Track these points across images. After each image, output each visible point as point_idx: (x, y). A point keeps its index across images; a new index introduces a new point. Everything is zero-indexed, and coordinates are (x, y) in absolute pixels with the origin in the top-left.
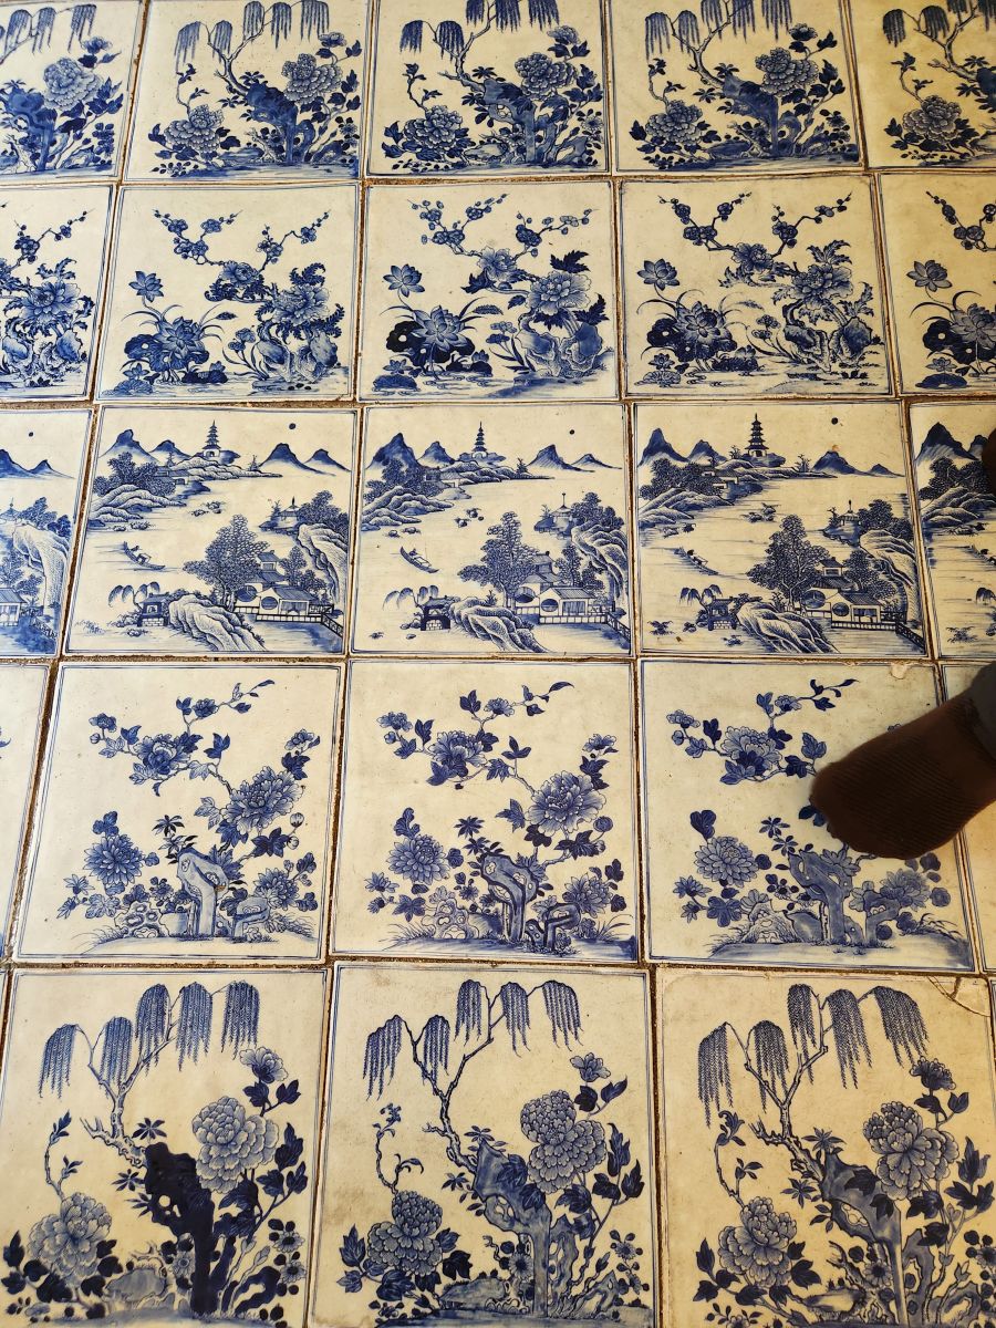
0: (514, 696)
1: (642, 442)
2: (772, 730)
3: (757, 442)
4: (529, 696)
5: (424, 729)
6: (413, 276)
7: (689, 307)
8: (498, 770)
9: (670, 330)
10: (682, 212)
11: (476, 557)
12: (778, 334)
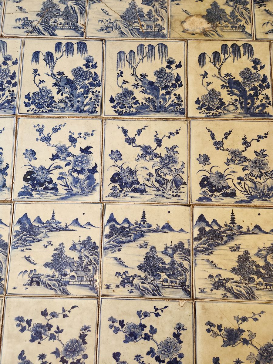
0: (59, 311)
1: (107, 218)
2: (141, 323)
3: (144, 219)
4: (64, 311)
5: (29, 322)
6: (33, 153)
7: (125, 168)
8: (52, 337)
9: (118, 177)
10: (125, 132)
11: (50, 259)
12: (153, 179)
